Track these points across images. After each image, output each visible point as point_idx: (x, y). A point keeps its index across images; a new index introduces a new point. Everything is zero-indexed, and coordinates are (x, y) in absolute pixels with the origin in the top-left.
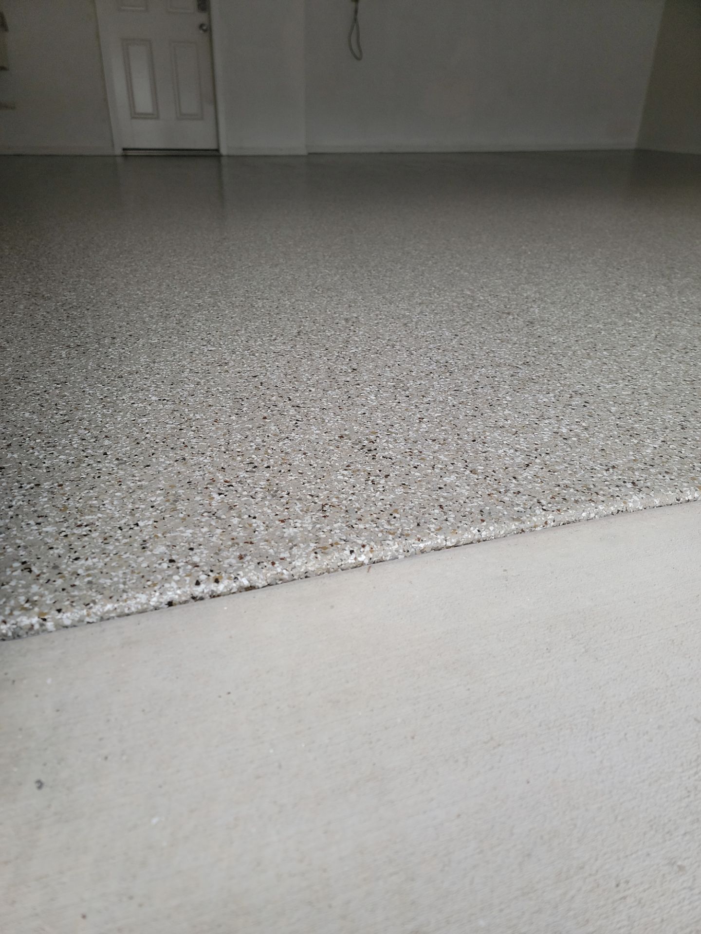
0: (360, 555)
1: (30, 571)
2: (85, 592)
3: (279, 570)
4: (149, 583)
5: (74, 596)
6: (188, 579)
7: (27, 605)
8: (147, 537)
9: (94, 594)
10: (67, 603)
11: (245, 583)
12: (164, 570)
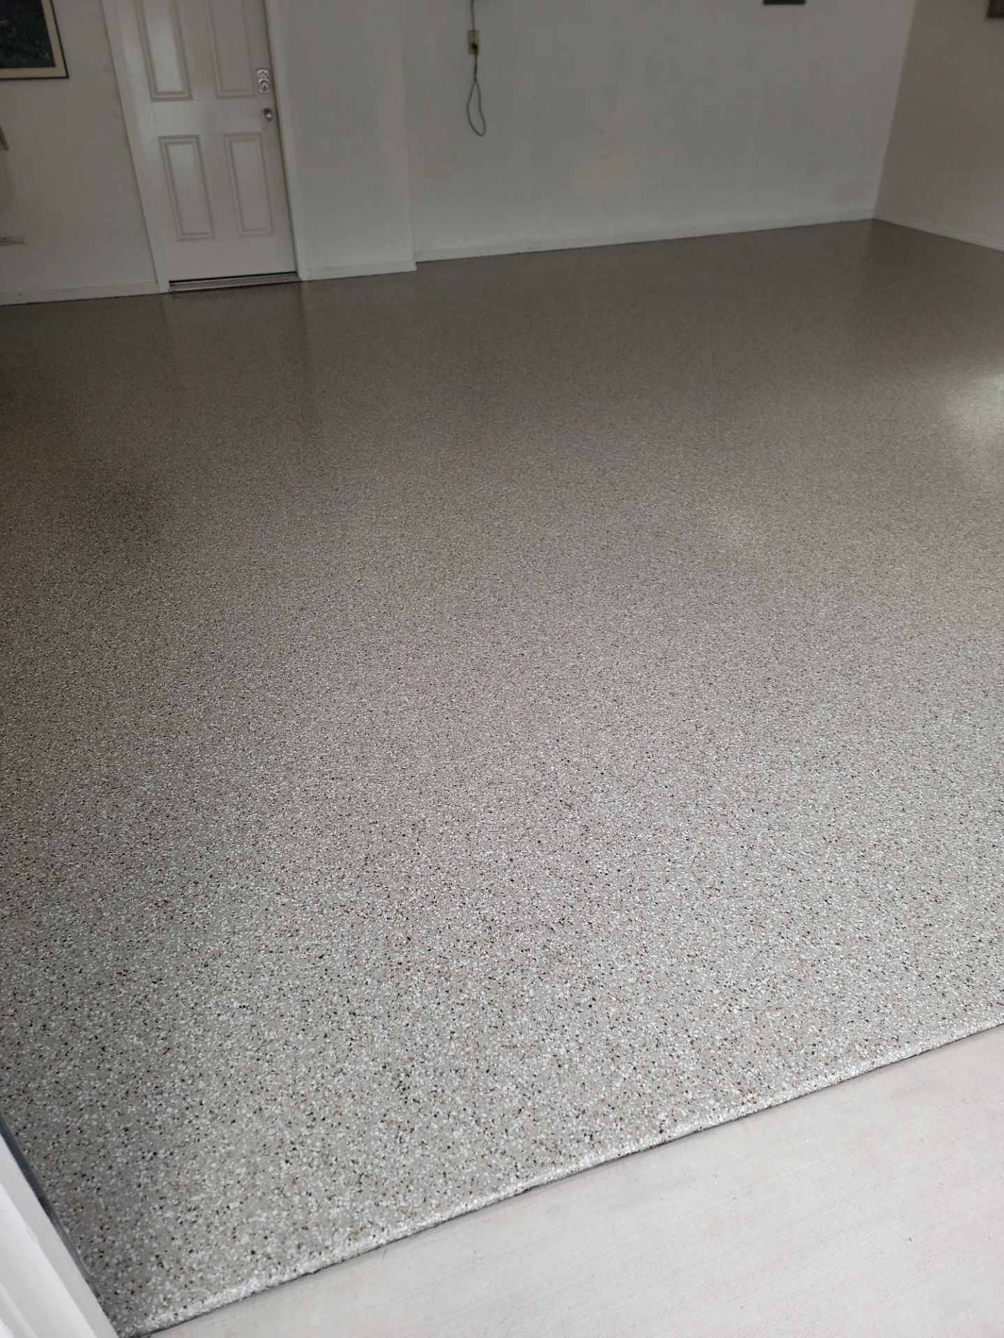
0: (379, 1239)
1: (162, 1266)
2: (199, 1289)
3: (324, 1259)
4: (239, 1278)
5: (193, 1293)
6: (263, 1272)
7: (165, 1303)
8: (236, 1224)
9: (205, 1291)
10: (189, 1300)
11: (302, 1271)
12: (248, 1264)
